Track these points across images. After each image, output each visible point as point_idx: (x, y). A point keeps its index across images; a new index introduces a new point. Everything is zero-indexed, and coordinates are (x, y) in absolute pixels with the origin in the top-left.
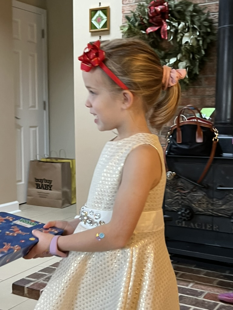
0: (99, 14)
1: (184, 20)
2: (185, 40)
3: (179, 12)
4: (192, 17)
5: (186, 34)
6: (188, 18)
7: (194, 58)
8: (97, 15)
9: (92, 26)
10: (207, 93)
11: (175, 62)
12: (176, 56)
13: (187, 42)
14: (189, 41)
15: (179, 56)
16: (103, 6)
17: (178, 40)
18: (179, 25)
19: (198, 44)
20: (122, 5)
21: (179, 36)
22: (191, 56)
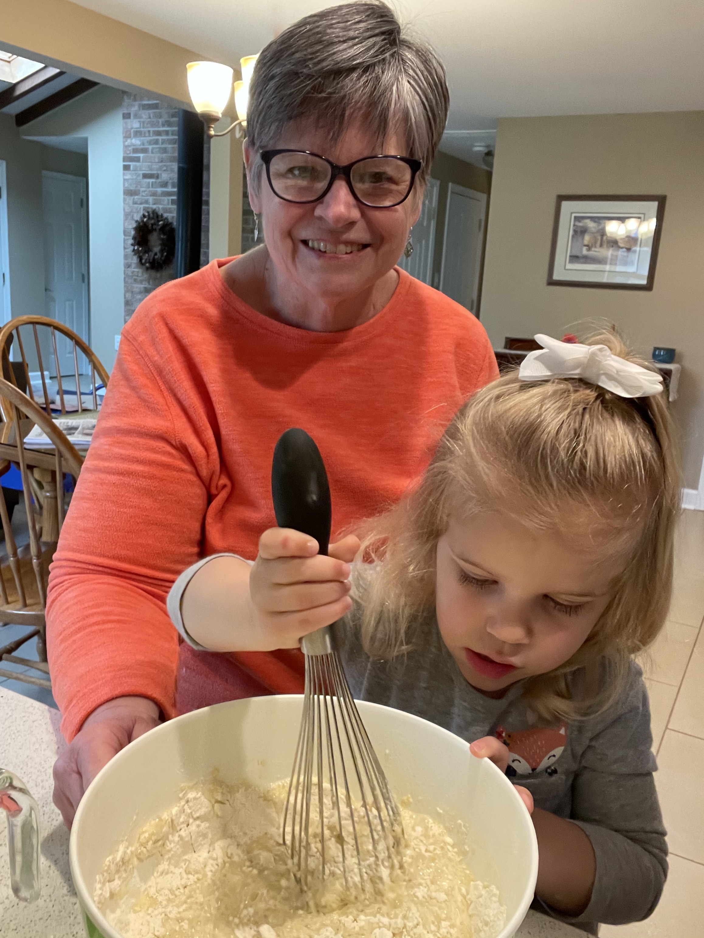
20: (123, 206)
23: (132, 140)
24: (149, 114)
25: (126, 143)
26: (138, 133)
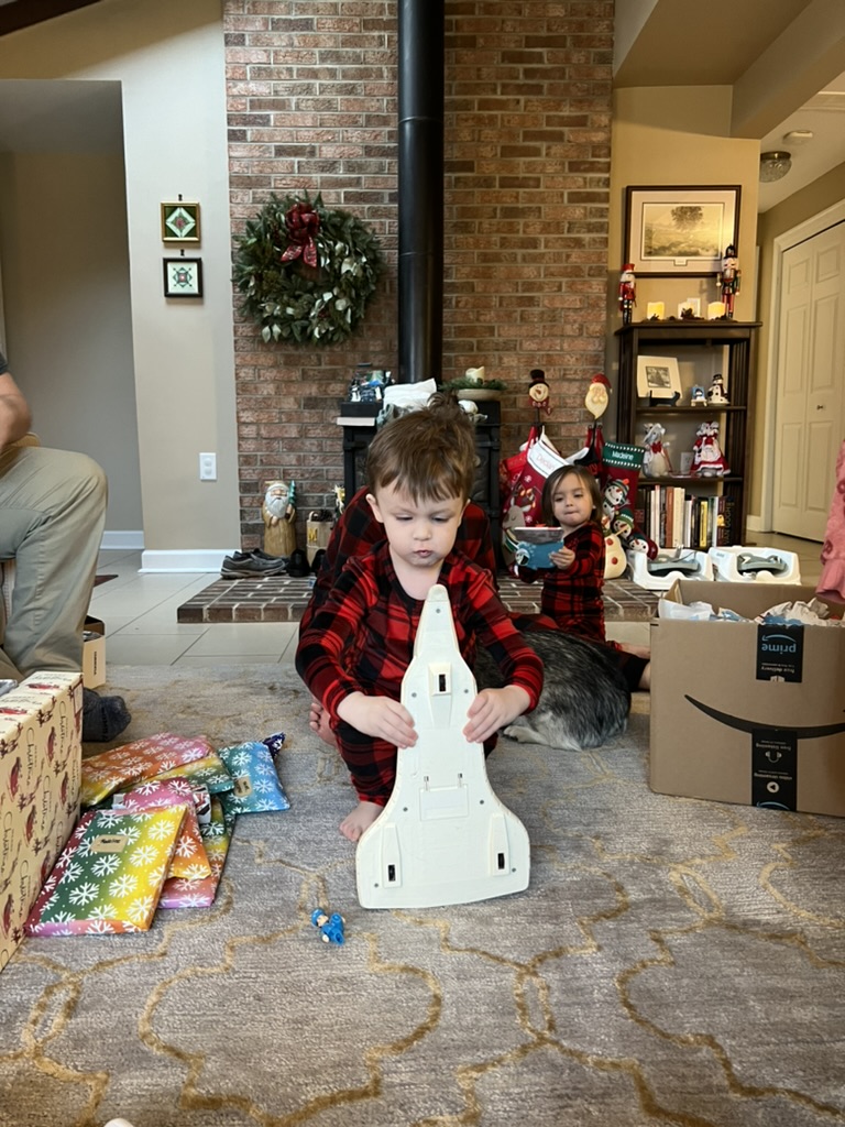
0: (181, 214)
1: (342, 240)
2: (345, 268)
3: (334, 226)
4: (353, 235)
5: (346, 260)
6: (349, 237)
7: (358, 295)
8: (176, 213)
9: (167, 232)
10: (372, 348)
11: (330, 300)
12: (331, 291)
13: (348, 272)
14: (352, 270)
15: (336, 291)
16: (186, 201)
17: (336, 266)
18: (335, 244)
19: (364, 276)
20: (229, 204)
21: (337, 261)
22: (353, 293)
23: (248, 84)
24: (290, 38)
25: (235, 91)
26: (261, 73)
